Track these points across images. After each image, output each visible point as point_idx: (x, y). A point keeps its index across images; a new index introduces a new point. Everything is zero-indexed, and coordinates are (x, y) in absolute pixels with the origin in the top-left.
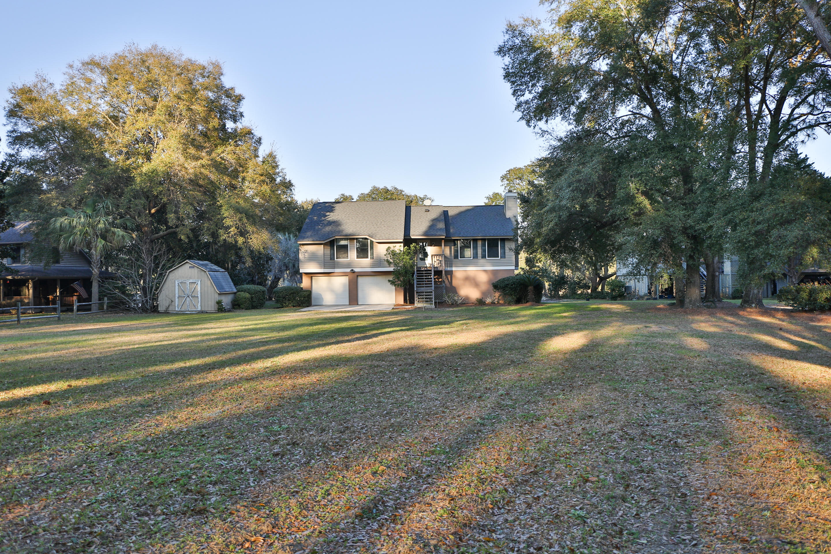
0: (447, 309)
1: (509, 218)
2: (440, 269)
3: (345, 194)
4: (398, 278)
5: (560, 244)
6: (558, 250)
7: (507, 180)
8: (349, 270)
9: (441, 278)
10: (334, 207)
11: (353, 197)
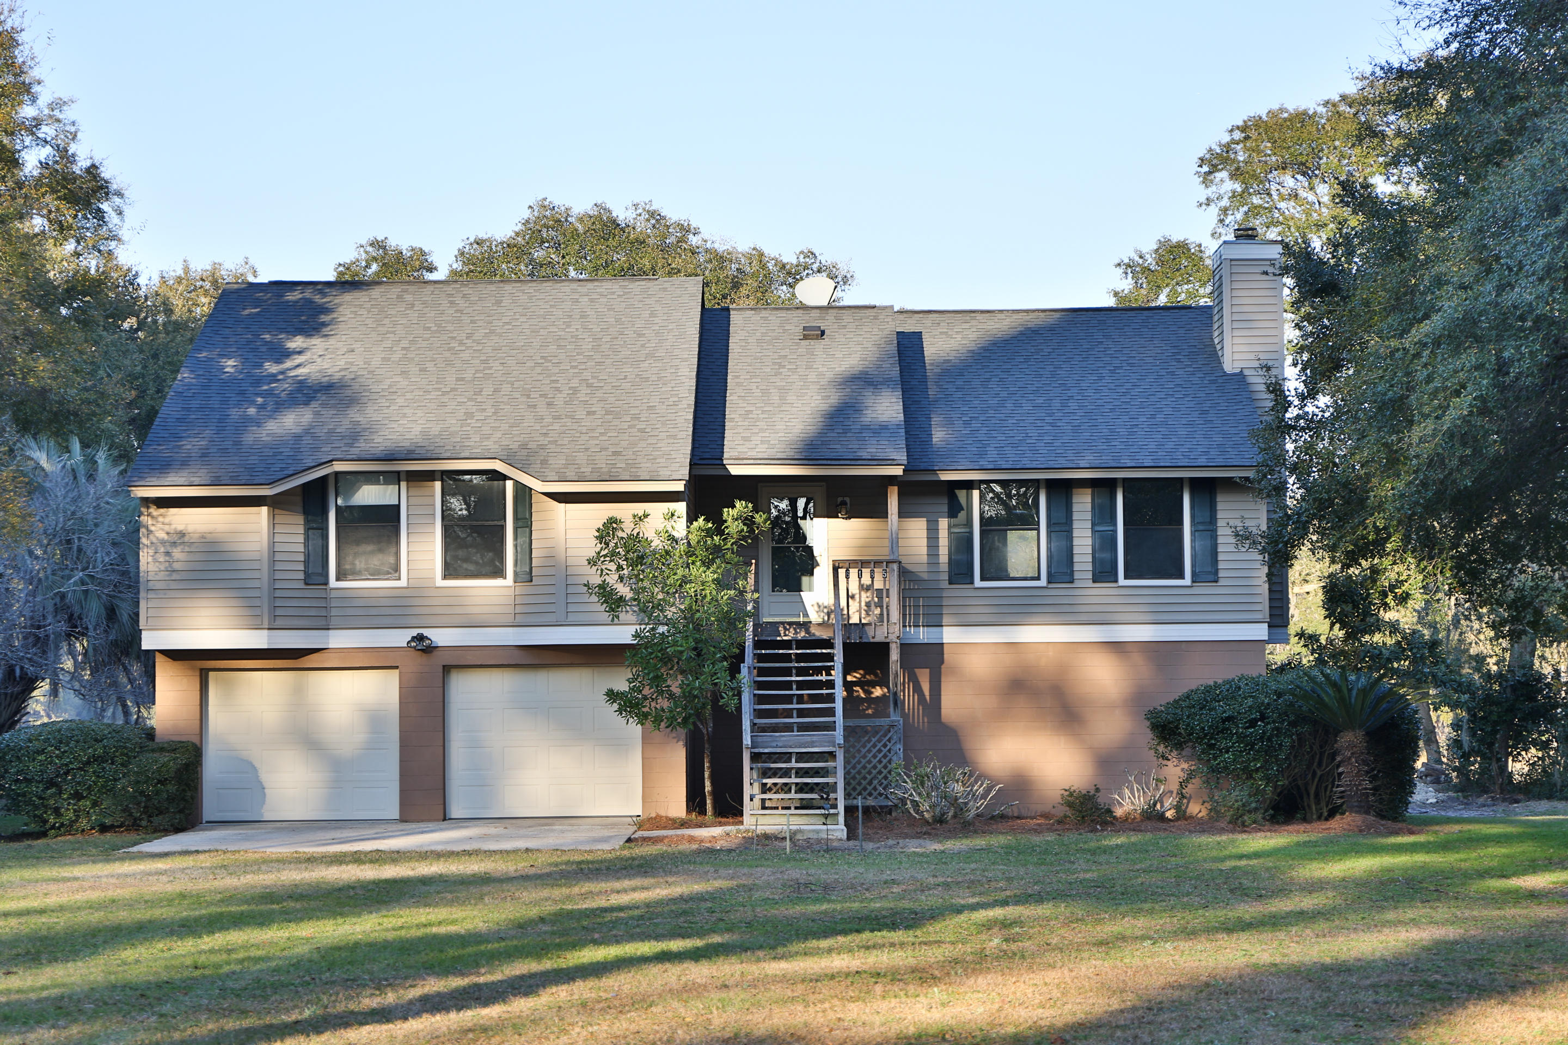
0: (914, 846)
1: (1240, 377)
2: (879, 635)
3: (393, 242)
4: (657, 680)
5: (1507, 508)
6: (1494, 539)
7: (1236, 175)
8: (400, 638)
9: (884, 683)
10: (325, 310)
11: (434, 259)
